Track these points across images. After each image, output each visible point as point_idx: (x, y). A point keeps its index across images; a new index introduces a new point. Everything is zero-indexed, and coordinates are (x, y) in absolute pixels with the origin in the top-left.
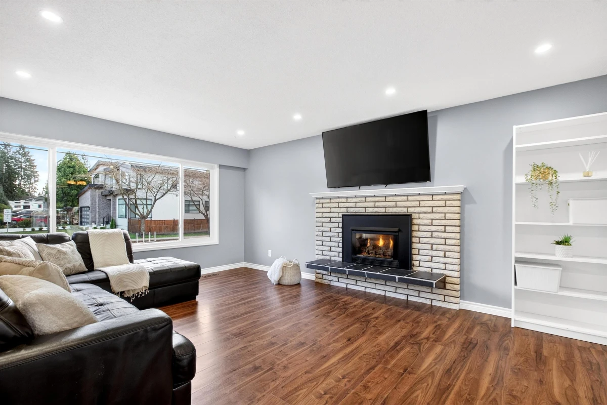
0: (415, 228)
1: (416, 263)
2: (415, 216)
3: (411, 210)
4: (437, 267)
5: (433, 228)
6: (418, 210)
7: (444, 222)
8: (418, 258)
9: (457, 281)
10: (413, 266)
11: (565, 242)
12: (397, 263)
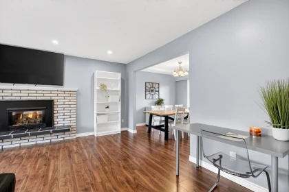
0: (55, 106)
1: (56, 123)
2: (55, 101)
3: (53, 98)
4: (67, 123)
5: (64, 106)
6: (57, 98)
7: (69, 103)
8: (57, 120)
9: (75, 126)
10: (54, 124)
11: (107, 108)
12: (45, 125)
